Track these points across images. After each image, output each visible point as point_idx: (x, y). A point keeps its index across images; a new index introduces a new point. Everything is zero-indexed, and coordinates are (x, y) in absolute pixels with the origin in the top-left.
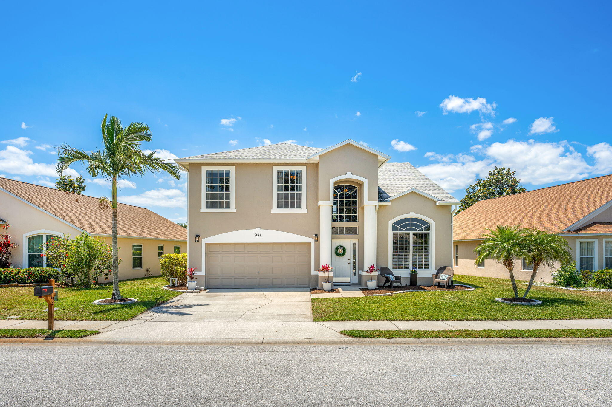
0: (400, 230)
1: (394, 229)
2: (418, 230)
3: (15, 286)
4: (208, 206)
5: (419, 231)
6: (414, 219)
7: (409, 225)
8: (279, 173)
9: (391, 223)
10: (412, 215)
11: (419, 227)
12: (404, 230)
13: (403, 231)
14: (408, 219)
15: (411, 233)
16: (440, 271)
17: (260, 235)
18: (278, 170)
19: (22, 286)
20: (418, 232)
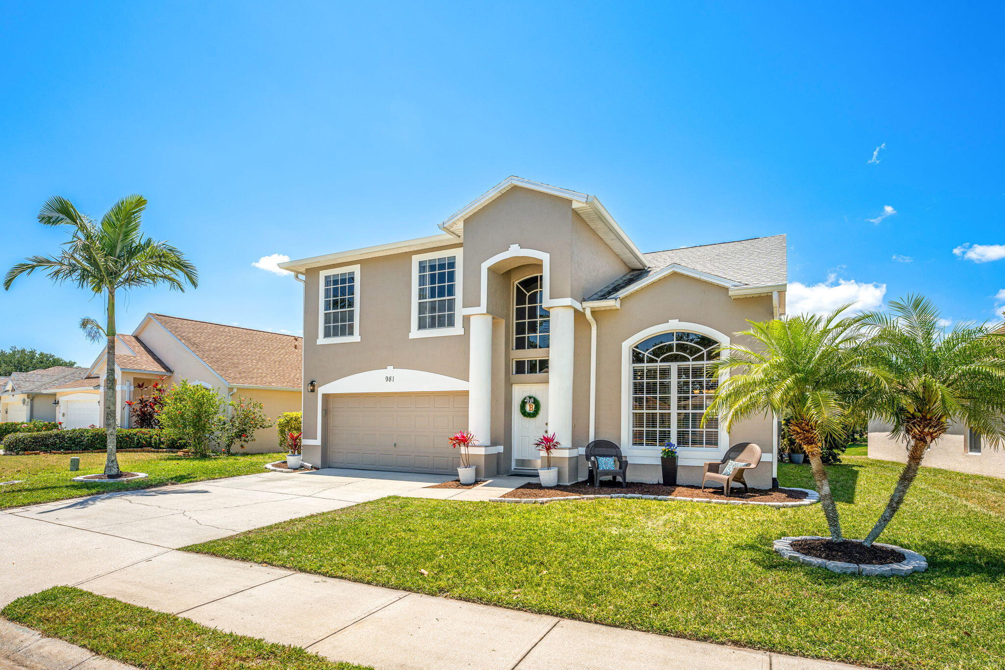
0: (651, 361)
1: (637, 358)
2: (691, 358)
3: (149, 452)
4: (327, 335)
5: (693, 360)
6: (681, 336)
7: (670, 348)
8: (422, 267)
9: (627, 347)
10: (674, 325)
11: (693, 351)
12: (659, 360)
13: (656, 361)
14: (669, 336)
15: (674, 367)
16: (732, 454)
17: (392, 379)
18: (420, 262)
19: (154, 452)
20: (690, 364)
